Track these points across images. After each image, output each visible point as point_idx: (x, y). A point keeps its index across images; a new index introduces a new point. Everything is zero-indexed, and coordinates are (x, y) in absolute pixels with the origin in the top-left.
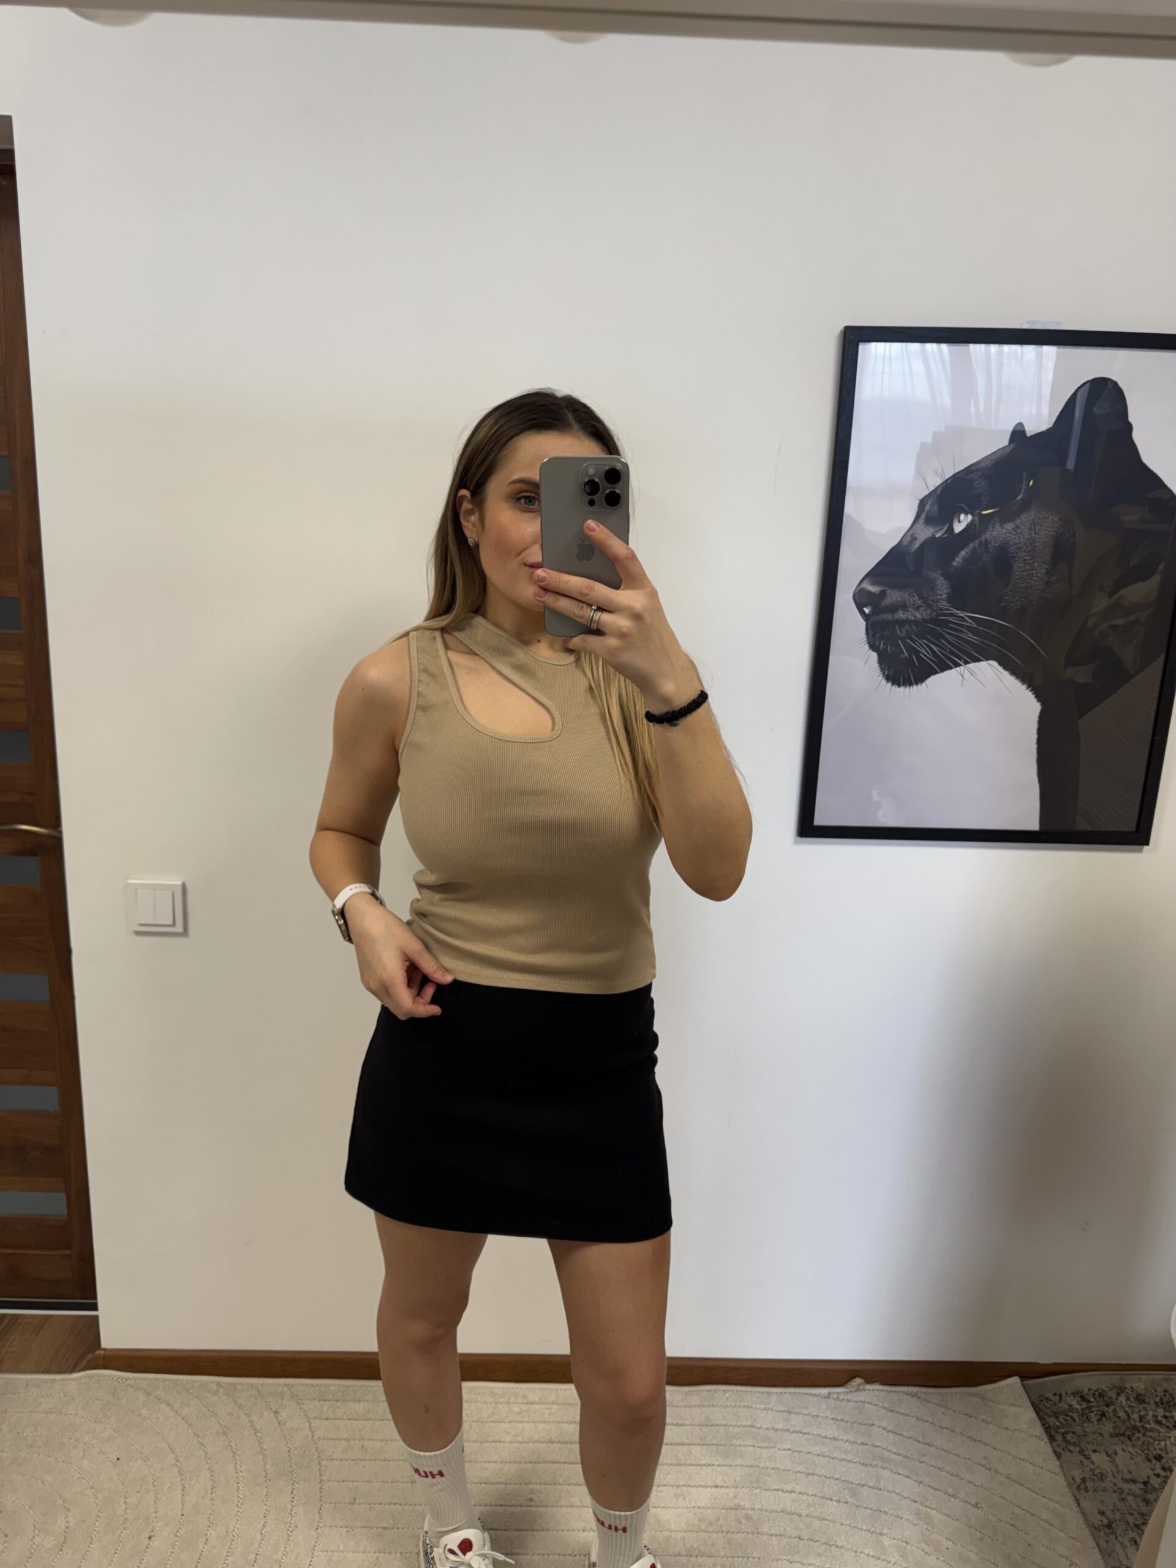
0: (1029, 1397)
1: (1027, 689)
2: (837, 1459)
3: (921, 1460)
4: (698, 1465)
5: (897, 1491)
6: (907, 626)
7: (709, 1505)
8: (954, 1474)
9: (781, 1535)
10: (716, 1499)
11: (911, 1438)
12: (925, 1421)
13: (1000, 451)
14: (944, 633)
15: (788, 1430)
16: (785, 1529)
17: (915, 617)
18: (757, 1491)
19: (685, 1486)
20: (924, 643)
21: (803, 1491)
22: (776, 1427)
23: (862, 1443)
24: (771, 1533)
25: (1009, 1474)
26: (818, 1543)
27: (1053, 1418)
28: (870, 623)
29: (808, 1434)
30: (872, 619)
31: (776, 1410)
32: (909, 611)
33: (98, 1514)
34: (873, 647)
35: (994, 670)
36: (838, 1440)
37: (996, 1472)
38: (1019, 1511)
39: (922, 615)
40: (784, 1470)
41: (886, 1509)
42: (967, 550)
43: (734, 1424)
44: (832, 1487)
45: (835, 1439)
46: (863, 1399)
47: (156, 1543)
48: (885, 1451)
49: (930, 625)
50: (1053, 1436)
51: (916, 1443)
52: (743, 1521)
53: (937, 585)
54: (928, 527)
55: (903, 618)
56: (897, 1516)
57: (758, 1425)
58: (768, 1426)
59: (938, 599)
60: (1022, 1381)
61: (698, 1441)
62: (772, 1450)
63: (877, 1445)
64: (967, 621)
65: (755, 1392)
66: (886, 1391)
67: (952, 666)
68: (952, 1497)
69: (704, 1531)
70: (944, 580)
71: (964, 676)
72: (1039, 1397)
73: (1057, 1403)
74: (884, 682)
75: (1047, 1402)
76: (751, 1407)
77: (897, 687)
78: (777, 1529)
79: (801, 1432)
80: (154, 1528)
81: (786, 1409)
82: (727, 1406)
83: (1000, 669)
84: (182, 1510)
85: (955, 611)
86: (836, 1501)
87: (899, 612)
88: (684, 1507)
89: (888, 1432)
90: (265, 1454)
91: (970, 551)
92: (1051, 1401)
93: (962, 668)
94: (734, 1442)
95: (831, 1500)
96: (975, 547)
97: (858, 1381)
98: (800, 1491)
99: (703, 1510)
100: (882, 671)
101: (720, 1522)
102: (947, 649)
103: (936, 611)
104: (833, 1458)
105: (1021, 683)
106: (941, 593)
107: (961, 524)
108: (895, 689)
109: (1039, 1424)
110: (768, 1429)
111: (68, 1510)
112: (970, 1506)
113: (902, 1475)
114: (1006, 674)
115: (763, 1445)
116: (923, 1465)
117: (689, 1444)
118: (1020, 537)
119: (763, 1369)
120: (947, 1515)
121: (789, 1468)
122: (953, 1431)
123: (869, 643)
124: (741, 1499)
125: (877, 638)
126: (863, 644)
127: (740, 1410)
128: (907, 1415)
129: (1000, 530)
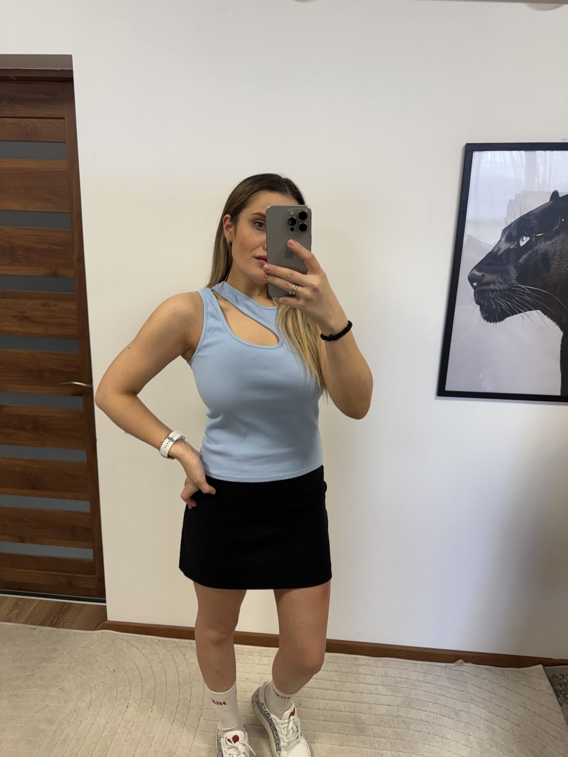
0: (547, 675)
1: (556, 324)
2: (449, 697)
3: (491, 701)
4: (381, 695)
5: (478, 715)
6: (495, 292)
7: (385, 714)
8: (507, 709)
9: (420, 731)
10: (388, 711)
11: (486, 690)
12: (493, 683)
13: (546, 204)
14: (515, 297)
15: (425, 682)
16: (422, 729)
17: (499, 288)
18: (409, 709)
19: (374, 704)
20: (503, 300)
21: (431, 711)
22: (419, 679)
23: (461, 690)
24: (414, 730)
25: (535, 712)
26: (438, 737)
27: (559, 686)
28: (476, 290)
29: (435, 684)
30: (477, 289)
31: (419, 672)
32: (496, 285)
33: (105, 694)
34: (478, 303)
35: (540, 315)
36: (449, 688)
37: (529, 710)
38: (540, 730)
39: (503, 287)
40: (422, 701)
41: (472, 723)
42: (527, 255)
43: (399, 677)
44: (446, 710)
45: (448, 688)
46: (463, 670)
47: (130, 710)
48: (473, 696)
49: (507, 292)
50: (559, 695)
51: (489, 693)
52: (402, 723)
53: (511, 272)
54: (507, 243)
55: (493, 288)
56: (478, 727)
57: (411, 678)
58: (416, 679)
59: (511, 279)
60: (544, 667)
61: (381, 683)
62: (417, 691)
63: (469, 692)
64: (525, 290)
65: (409, 662)
66: (475, 667)
67: (518, 313)
68: (506, 720)
69: (382, 726)
70: (515, 270)
71: (524, 318)
72: (552, 676)
73: (562, 679)
74: (483, 320)
75: (556, 678)
76: (408, 670)
77: (489, 323)
78: (418, 728)
79: (431, 683)
80: (129, 703)
81: (424, 671)
82: (395, 668)
83: (542, 314)
84: (142, 695)
85: (520, 285)
86: (447, 717)
87: (491, 285)
88: (373, 714)
89: (475, 686)
90: (179, 673)
91: (528, 255)
92: (559, 678)
93: (523, 313)
94: (398, 685)
95: (445, 716)
96: (530, 253)
97: (461, 661)
98: (430, 711)
99: (382, 716)
100: (482, 314)
101: (390, 723)
102: (515, 304)
103: (509, 285)
104: (447, 697)
105: (553, 322)
106: (513, 276)
107: (524, 241)
108: (488, 323)
109: (552, 689)
110: (415, 680)
111: (92, 692)
112: (515, 726)
113: (481, 707)
114: (545, 317)
115: (412, 688)
116: (492, 703)
117: (376, 685)
118: (554, 248)
119: (414, 652)
120: (502, 729)
121: (425, 700)
122: (508, 688)
123: (475, 300)
124: (401, 712)
125: (480, 298)
126: (473, 301)
127: (402, 670)
128: (485, 679)
129: (544, 245)
